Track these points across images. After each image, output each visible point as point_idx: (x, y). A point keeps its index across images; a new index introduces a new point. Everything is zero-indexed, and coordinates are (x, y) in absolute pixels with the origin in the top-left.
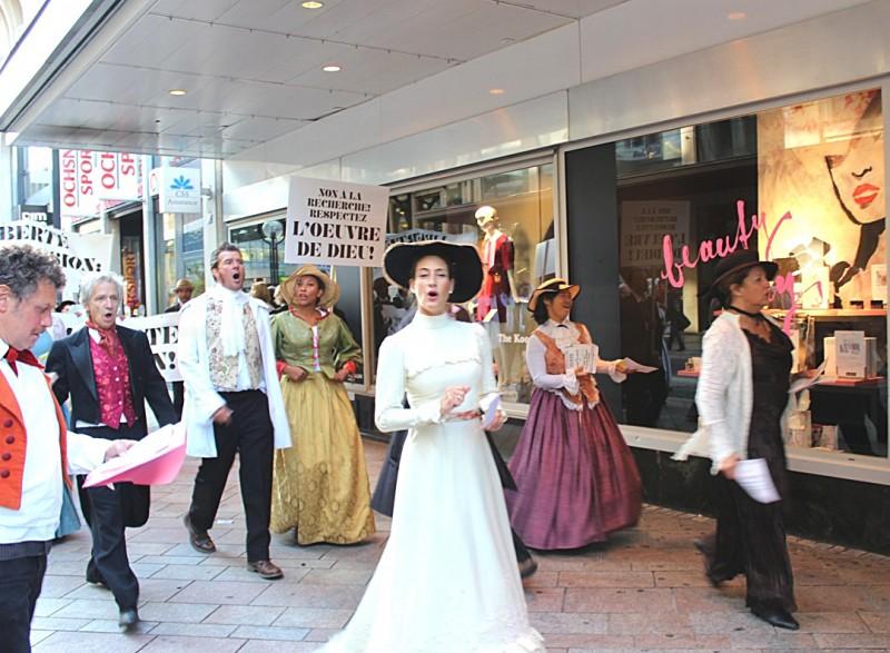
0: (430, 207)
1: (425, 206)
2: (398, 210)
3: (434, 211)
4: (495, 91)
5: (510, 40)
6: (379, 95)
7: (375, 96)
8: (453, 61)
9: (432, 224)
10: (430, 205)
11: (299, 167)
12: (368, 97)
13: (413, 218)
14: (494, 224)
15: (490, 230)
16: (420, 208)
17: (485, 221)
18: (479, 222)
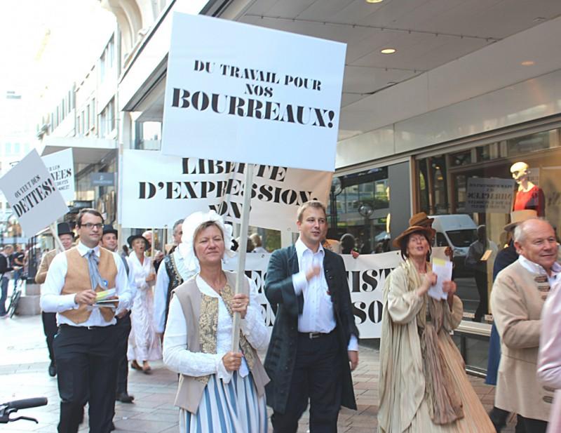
0: (461, 164)
1: (458, 162)
2: (434, 165)
3: (465, 167)
4: (527, 63)
5: (542, 19)
6: (427, 71)
7: (423, 72)
8: (491, 40)
9: (464, 177)
10: (461, 161)
11: (359, 132)
12: (417, 73)
13: (447, 172)
14: (527, 178)
15: (523, 183)
16: (453, 164)
17: (519, 175)
18: (514, 176)
